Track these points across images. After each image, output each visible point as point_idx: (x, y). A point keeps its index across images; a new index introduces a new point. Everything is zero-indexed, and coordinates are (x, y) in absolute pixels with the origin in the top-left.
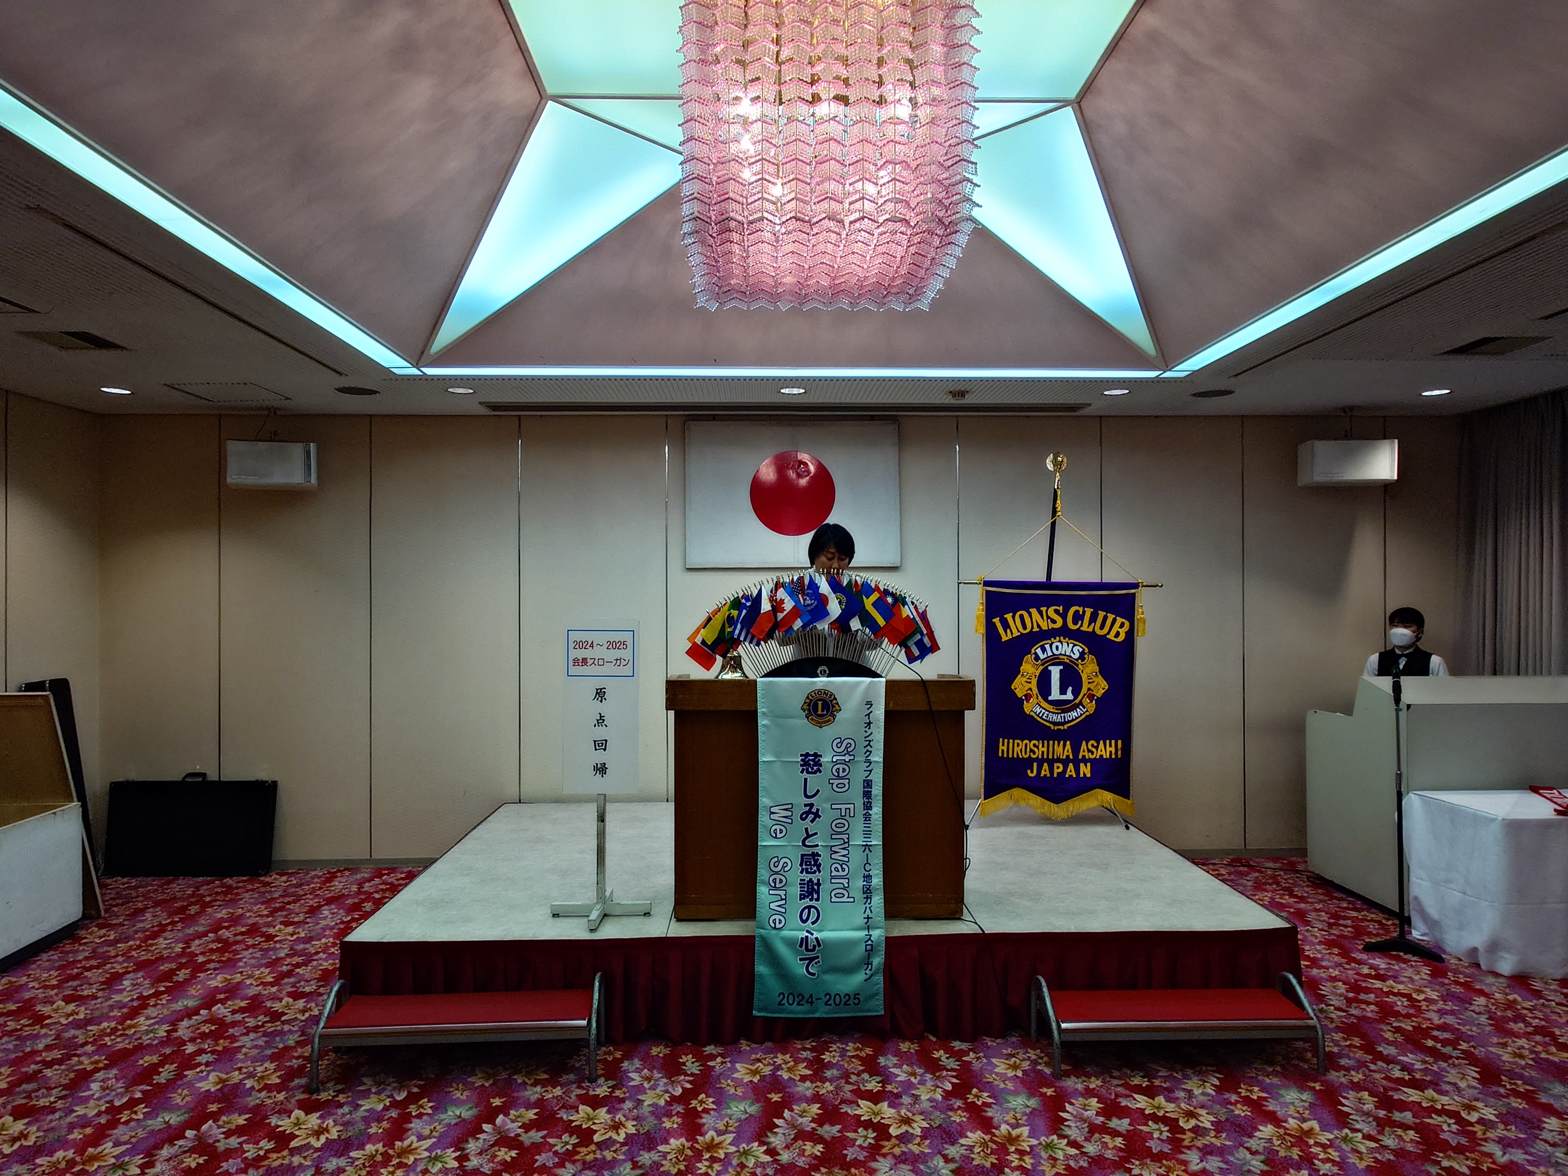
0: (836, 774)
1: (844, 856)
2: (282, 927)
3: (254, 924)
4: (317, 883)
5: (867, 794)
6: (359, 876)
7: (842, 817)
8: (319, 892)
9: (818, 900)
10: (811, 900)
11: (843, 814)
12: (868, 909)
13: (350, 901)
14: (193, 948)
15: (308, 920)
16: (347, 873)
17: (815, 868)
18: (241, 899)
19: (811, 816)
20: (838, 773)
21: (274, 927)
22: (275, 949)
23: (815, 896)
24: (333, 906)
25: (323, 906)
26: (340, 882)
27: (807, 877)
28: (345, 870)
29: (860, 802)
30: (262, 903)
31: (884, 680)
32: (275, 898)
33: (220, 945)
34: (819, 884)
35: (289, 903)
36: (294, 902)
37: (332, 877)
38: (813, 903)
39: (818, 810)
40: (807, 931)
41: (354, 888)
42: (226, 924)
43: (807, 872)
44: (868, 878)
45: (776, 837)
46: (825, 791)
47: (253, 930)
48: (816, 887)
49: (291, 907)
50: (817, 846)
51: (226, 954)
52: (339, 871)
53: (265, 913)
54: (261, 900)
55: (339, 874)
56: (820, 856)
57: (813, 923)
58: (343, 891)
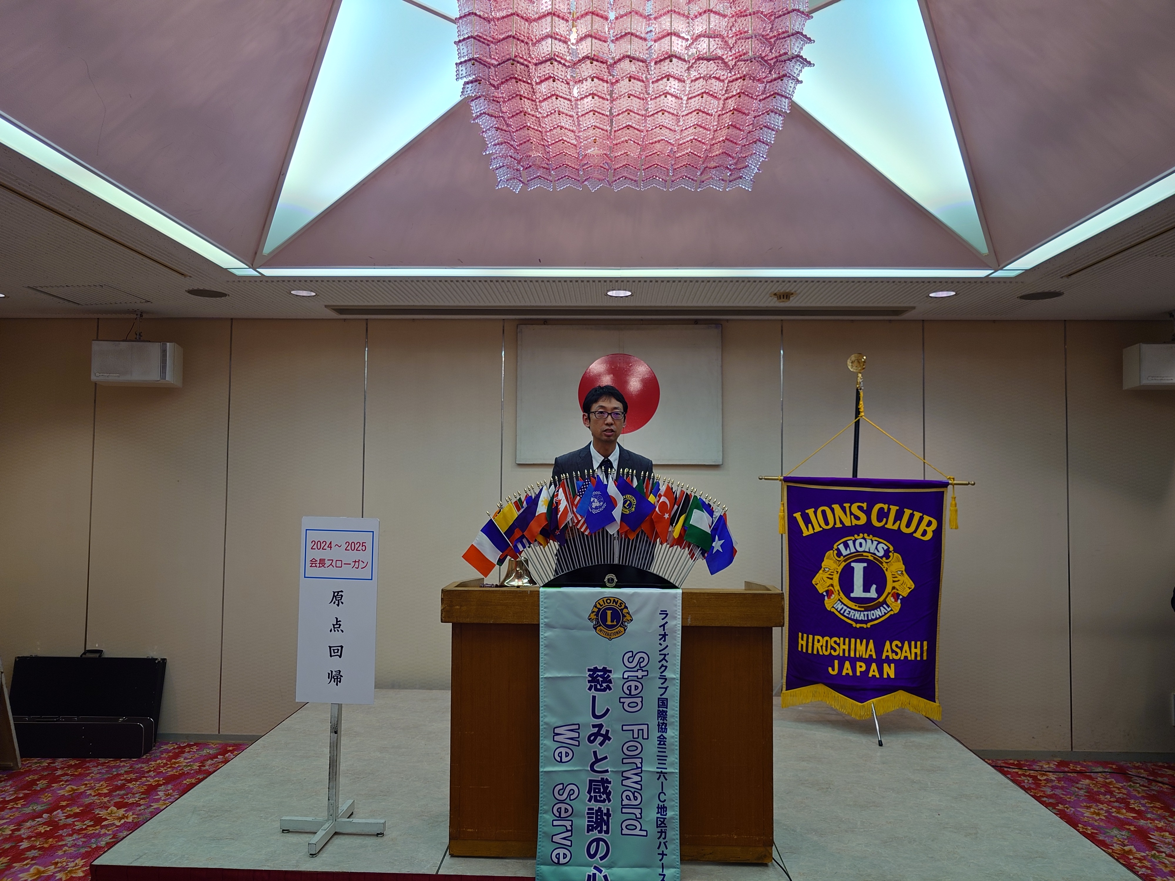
0: (628, 692)
1: (636, 782)
2: (115, 809)
3: (91, 803)
4: (164, 758)
5: (662, 714)
6: (205, 752)
7: (634, 739)
8: (162, 769)
9: (607, 832)
10: (600, 832)
11: (636, 736)
12: (662, 844)
13: (187, 781)
14: (22, 831)
15: (142, 802)
16: (195, 748)
17: (604, 796)
18: (88, 774)
19: (600, 739)
20: (630, 691)
21: (107, 808)
22: (99, 836)
23: (605, 828)
24: (170, 787)
25: (161, 785)
26: (185, 759)
27: (595, 806)
28: (195, 744)
29: (654, 722)
30: (106, 780)
31: (679, 591)
32: (121, 774)
33: (48, 829)
34: (608, 815)
35: (130, 781)
36: (136, 780)
37: (181, 751)
38: (603, 835)
39: (607, 731)
40: (595, 868)
41: (196, 766)
42: (64, 803)
43: (596, 801)
44: (662, 809)
45: (561, 761)
46: (616, 711)
47: (87, 812)
48: (605, 818)
49: (130, 785)
50: (607, 771)
51: (51, 840)
52: (189, 746)
53: (105, 791)
54: (106, 776)
55: (187, 750)
56: (610, 783)
57: (602, 858)
58: (185, 769)
